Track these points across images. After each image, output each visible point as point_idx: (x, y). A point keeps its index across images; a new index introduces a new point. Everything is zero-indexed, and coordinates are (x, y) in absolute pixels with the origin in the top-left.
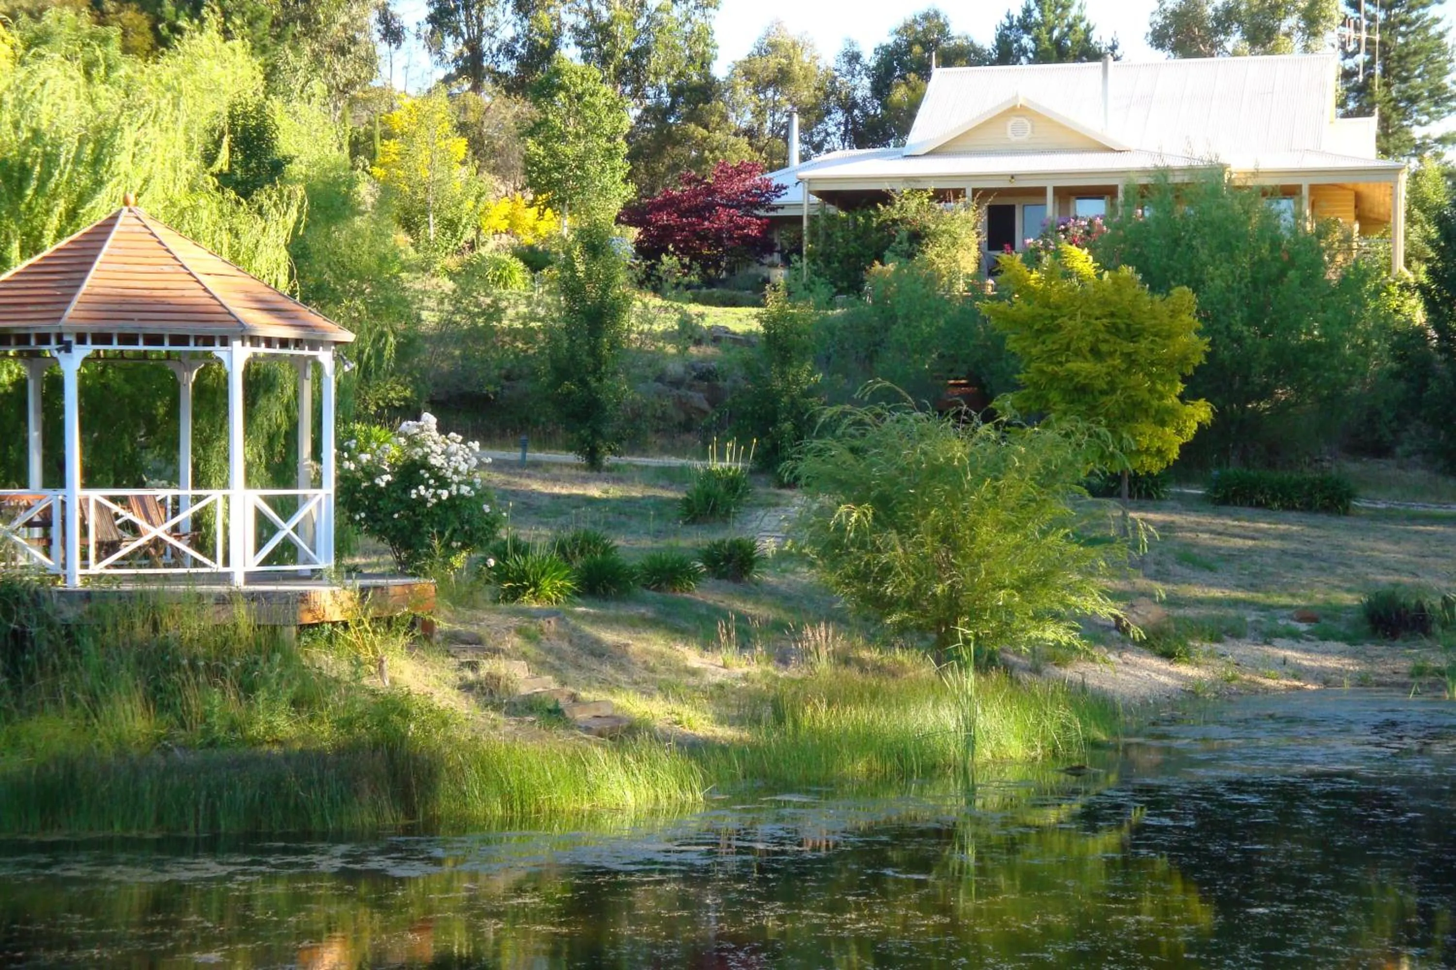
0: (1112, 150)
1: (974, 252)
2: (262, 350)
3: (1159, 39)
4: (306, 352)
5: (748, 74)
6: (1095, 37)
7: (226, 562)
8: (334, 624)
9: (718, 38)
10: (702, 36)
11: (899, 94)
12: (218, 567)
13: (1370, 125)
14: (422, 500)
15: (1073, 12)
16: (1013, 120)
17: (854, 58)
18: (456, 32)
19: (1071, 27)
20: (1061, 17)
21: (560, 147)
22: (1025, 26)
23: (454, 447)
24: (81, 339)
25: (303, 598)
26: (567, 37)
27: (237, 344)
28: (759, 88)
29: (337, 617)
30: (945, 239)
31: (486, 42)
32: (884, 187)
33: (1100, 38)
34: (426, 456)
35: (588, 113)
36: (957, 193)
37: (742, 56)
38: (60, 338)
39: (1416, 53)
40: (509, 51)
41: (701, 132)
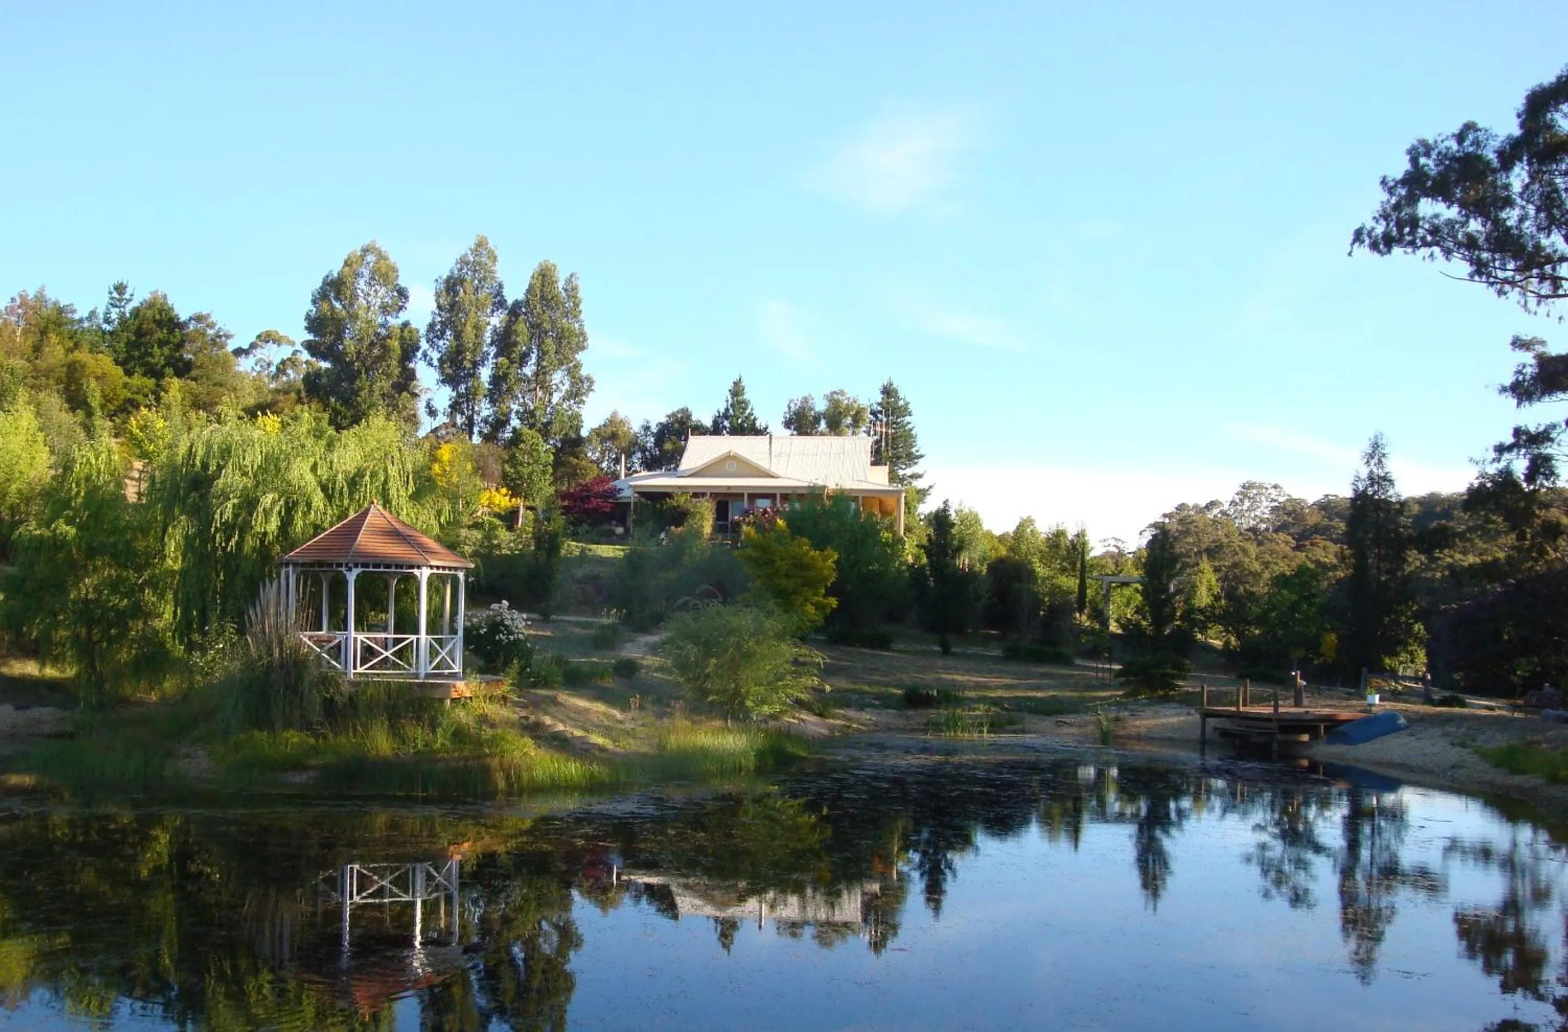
0: (772, 477)
1: (711, 522)
2: (435, 571)
3: (788, 424)
4: (453, 572)
5: (598, 435)
6: (758, 424)
7: (417, 668)
8: (466, 698)
9: (583, 418)
10: (577, 417)
11: (668, 446)
12: (413, 671)
13: (885, 469)
14: (501, 640)
15: (748, 411)
16: (728, 462)
17: (647, 428)
18: (463, 413)
19: (746, 418)
20: (742, 413)
21: (520, 468)
22: (726, 416)
23: (515, 616)
24: (356, 566)
25: (448, 686)
26: (513, 415)
27: (424, 568)
28: (603, 440)
29: (468, 695)
30: (698, 516)
31: (475, 417)
32: (670, 491)
33: (760, 424)
34: (503, 620)
35: (535, 454)
36: (703, 495)
37: (596, 426)
38: (347, 565)
39: (900, 437)
40: (485, 421)
41: (576, 461)
